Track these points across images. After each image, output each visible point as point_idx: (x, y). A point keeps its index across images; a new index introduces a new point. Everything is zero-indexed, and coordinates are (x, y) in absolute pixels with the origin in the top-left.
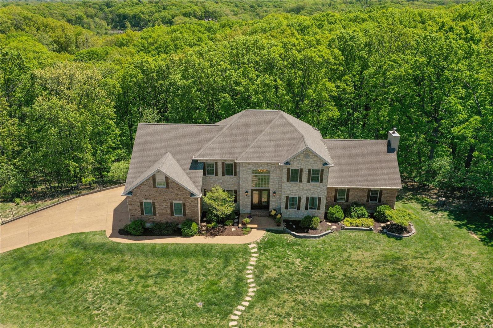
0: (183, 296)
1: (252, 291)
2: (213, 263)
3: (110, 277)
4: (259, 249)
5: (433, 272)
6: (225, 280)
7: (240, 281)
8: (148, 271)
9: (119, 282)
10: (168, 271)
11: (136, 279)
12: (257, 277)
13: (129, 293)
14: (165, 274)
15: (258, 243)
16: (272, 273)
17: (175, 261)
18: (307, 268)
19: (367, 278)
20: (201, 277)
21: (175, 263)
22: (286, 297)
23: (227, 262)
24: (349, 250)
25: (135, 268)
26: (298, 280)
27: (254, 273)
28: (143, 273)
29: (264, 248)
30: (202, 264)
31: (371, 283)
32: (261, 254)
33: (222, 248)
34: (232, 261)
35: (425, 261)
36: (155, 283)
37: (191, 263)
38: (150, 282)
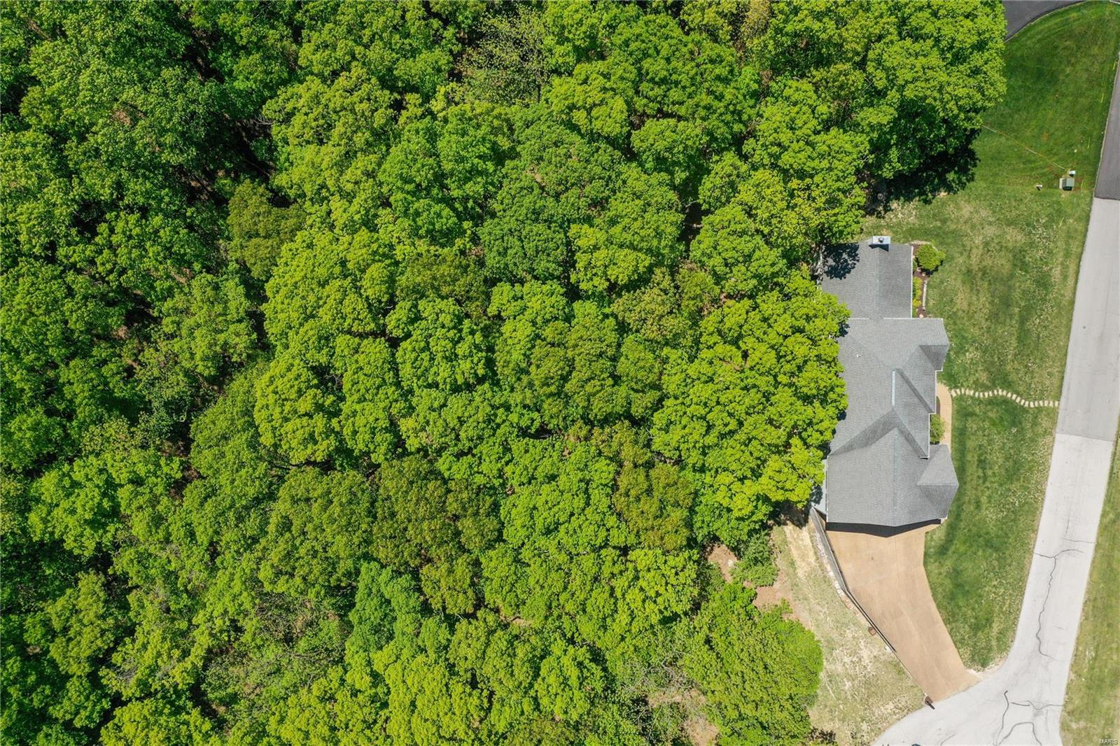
0: (1004, 444)
1: (1001, 393)
2: (972, 425)
3: (984, 507)
4: (956, 387)
5: (989, 251)
6: (990, 414)
7: (992, 402)
8: (979, 477)
9: (990, 497)
10: (980, 461)
11: (988, 484)
12: (987, 388)
13: (1001, 485)
14: (982, 463)
15: (951, 389)
16: (984, 377)
17: (969, 457)
18: (977, 348)
19: (992, 303)
20: (986, 433)
21: (971, 457)
22: (1008, 367)
23: (972, 414)
24: (955, 310)
25: (976, 489)
26: (992, 357)
27: (983, 391)
28: (981, 481)
29: (955, 382)
30: (973, 434)
31: (997, 301)
32: (962, 385)
33: (957, 420)
34: (971, 410)
35: (974, 250)
36: (991, 468)
37: (971, 444)
38: (989, 473)
